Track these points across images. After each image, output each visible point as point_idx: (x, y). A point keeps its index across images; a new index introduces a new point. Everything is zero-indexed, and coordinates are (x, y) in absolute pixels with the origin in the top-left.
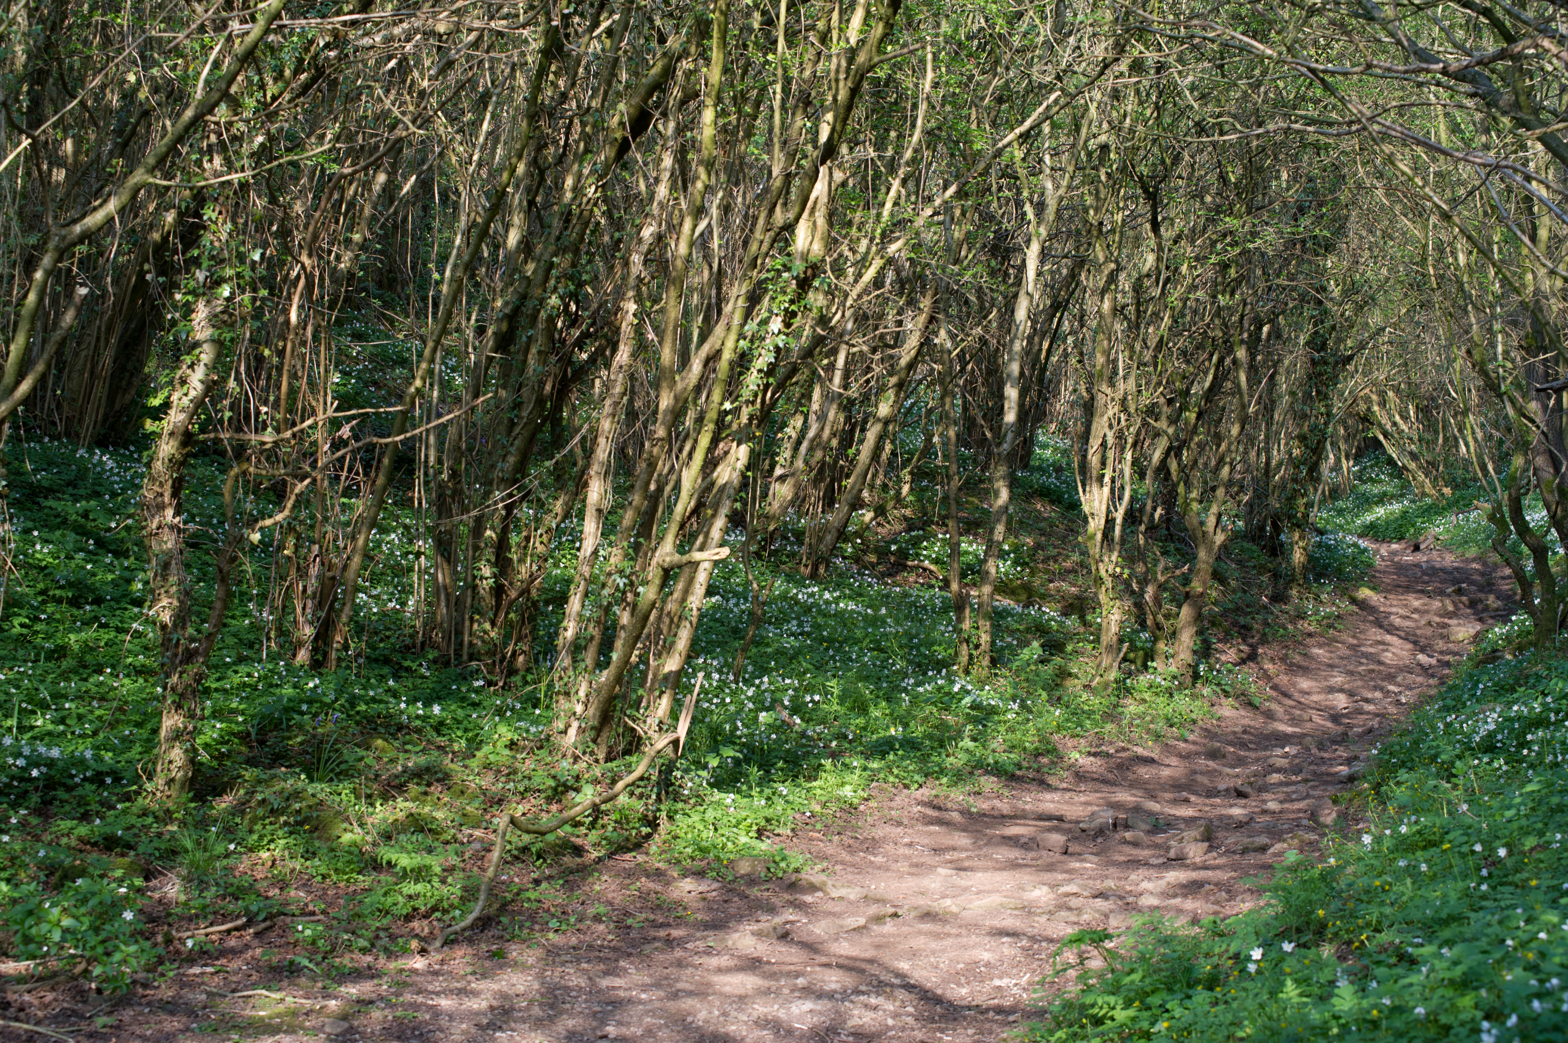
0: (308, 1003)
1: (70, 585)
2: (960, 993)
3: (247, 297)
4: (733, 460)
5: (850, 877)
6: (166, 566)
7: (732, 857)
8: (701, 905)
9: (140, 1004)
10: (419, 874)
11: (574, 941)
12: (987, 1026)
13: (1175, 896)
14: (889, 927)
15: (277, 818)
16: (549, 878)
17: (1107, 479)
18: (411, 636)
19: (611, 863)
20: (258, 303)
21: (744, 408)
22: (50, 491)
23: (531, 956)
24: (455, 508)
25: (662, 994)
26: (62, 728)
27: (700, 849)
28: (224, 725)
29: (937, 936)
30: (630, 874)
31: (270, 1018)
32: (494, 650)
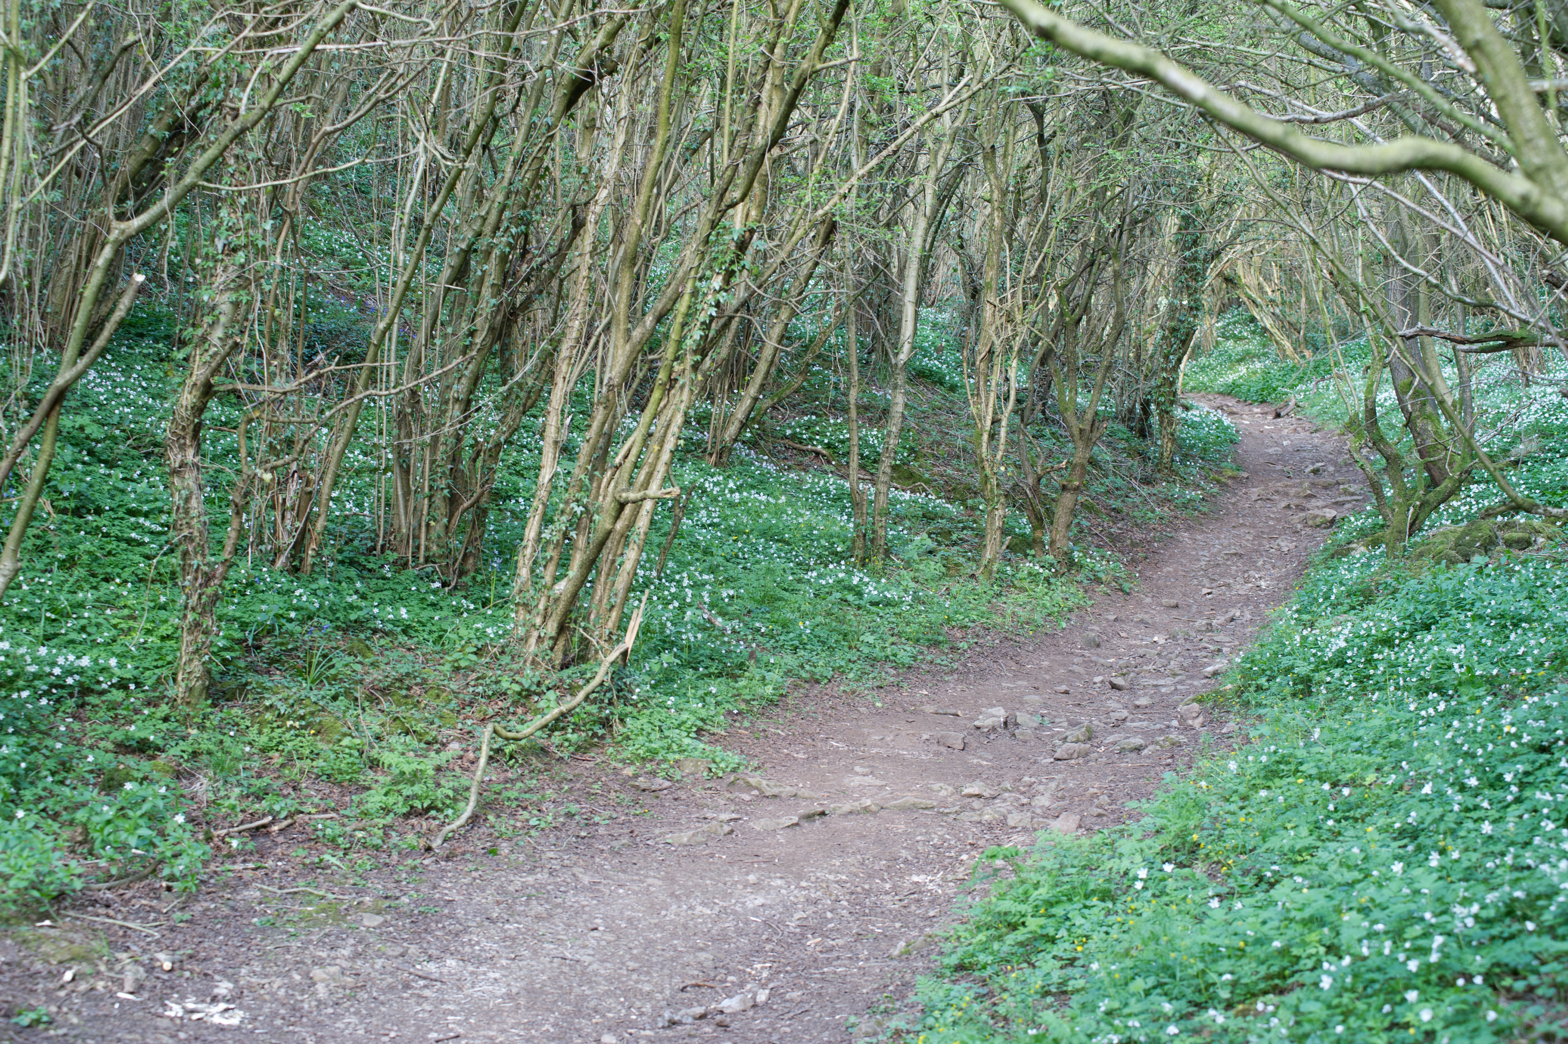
0: (346, 900)
2: (885, 888)
4: (678, 401)
5: (780, 775)
6: (187, 500)
7: (677, 756)
8: (655, 802)
10: (415, 777)
11: (552, 838)
12: (911, 919)
13: (1063, 798)
14: (818, 825)
15: (284, 722)
16: (522, 777)
17: (993, 384)
18: (372, 539)
19: (574, 762)
23: (520, 853)
24: (414, 425)
26: (83, 636)
27: (649, 751)
28: (225, 633)
29: (861, 834)
30: (591, 774)
31: (317, 912)
32: (448, 553)
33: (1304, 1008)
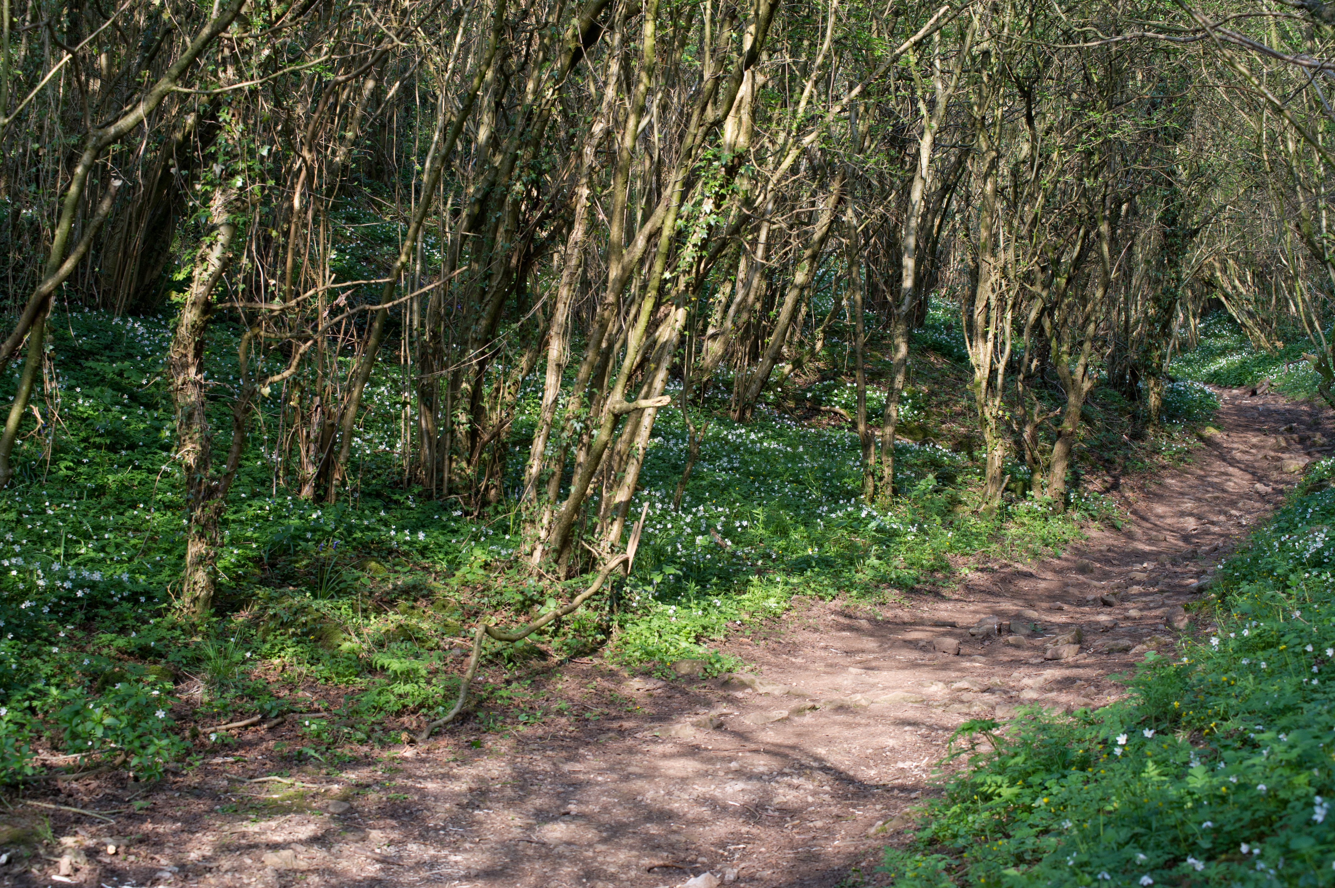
0: (314, 788)
1: (108, 433)
2: (870, 774)
3: (257, 187)
4: (672, 321)
5: (775, 676)
6: (190, 416)
7: (674, 659)
8: (648, 700)
9: (171, 790)
10: (408, 676)
11: (540, 732)
12: (893, 802)
13: (1051, 690)
14: (808, 719)
15: (286, 630)
16: (519, 679)
17: (990, 336)
18: (399, 474)
19: (571, 665)
20: (266, 192)
21: (681, 277)
22: (90, 354)
23: (503, 745)
24: (435, 363)
25: (615, 776)
26: (102, 555)
27: (647, 653)
28: (240, 551)
29: (849, 726)
30: (588, 675)
31: (282, 800)
32: (469, 485)
33: (1294, 845)
